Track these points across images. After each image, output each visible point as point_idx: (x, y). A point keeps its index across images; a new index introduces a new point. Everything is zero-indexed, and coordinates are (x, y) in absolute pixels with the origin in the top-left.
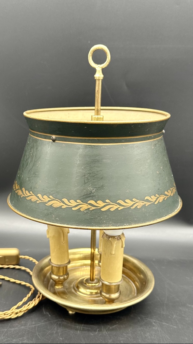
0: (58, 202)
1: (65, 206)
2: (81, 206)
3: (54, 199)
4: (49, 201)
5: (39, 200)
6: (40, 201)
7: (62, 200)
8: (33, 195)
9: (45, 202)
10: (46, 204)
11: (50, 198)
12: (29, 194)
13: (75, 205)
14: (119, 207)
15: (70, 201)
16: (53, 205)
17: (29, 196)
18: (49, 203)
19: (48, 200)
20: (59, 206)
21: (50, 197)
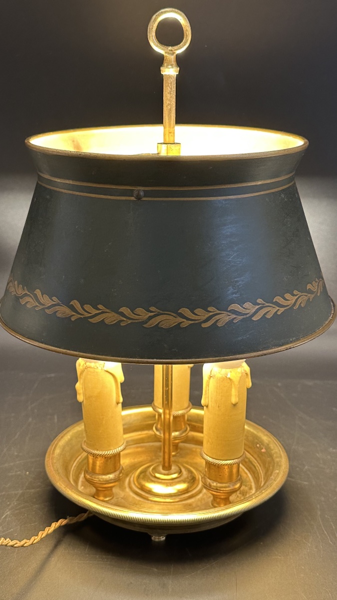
0: (171, 317)
1: (186, 323)
2: (217, 317)
3: (161, 312)
4: (150, 318)
5: (125, 319)
6: (128, 320)
7: (179, 311)
8: (108, 310)
9: (140, 321)
10: (145, 326)
11: (152, 312)
12: (95, 312)
13: (205, 318)
14: (279, 310)
15: (196, 311)
16: (161, 323)
17: (96, 315)
18: (151, 322)
19: (147, 316)
20: (175, 324)
21: (151, 310)
